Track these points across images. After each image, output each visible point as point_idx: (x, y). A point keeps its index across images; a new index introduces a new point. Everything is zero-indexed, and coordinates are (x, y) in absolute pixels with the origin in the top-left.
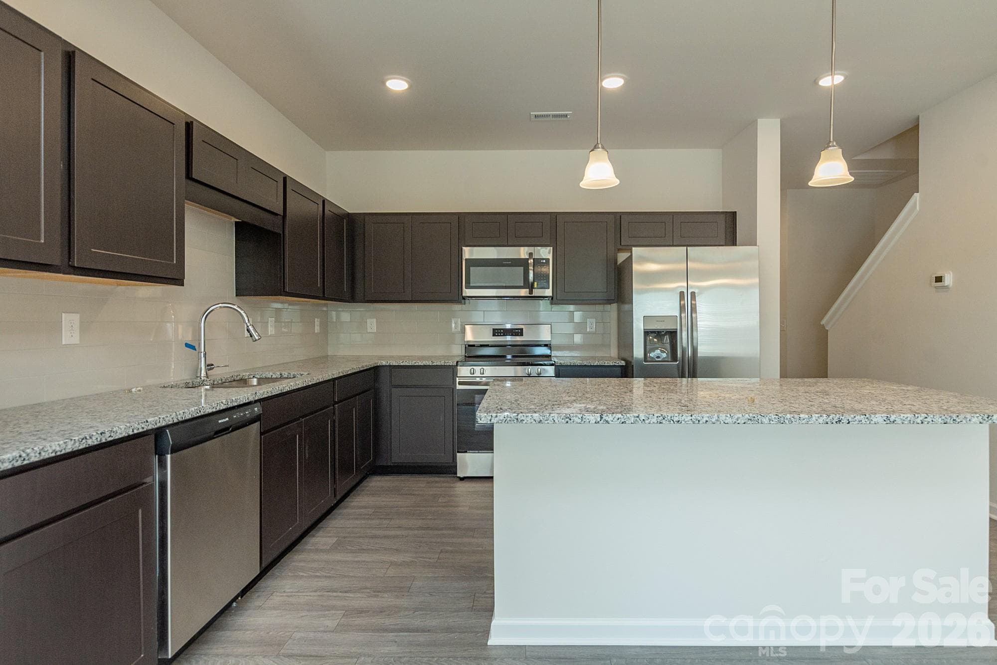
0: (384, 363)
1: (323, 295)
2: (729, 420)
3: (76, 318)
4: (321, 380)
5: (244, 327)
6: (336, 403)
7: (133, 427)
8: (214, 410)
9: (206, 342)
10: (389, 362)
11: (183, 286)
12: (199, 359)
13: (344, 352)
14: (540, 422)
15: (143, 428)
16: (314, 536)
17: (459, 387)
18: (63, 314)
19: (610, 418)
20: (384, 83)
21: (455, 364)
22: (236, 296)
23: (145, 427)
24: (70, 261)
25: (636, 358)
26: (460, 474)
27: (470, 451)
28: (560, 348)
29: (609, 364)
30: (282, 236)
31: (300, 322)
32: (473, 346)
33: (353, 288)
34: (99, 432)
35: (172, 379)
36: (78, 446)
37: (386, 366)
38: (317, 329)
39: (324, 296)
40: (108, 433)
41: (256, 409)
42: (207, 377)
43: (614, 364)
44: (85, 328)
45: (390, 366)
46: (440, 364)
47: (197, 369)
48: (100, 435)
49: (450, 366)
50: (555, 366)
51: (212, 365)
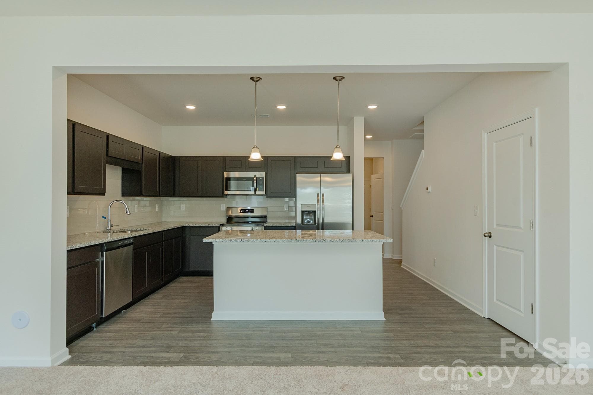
0: (187, 225)
1: (160, 195)
2: (281, 241)
4: (156, 231)
5: (124, 209)
6: (164, 241)
8: (118, 239)
11: (105, 195)
12: (108, 223)
13: (169, 220)
14: (222, 242)
16: (153, 295)
19: (244, 240)
20: (185, 106)
21: (219, 225)
22: (122, 196)
25: (298, 223)
28: (273, 218)
30: (141, 172)
31: (150, 206)
32: (231, 217)
33: (174, 191)
35: (97, 229)
38: (157, 209)
41: (131, 240)
42: (111, 229)
45: (190, 226)
46: (212, 226)
47: (107, 227)
49: (216, 226)
50: (264, 226)
51: (113, 225)
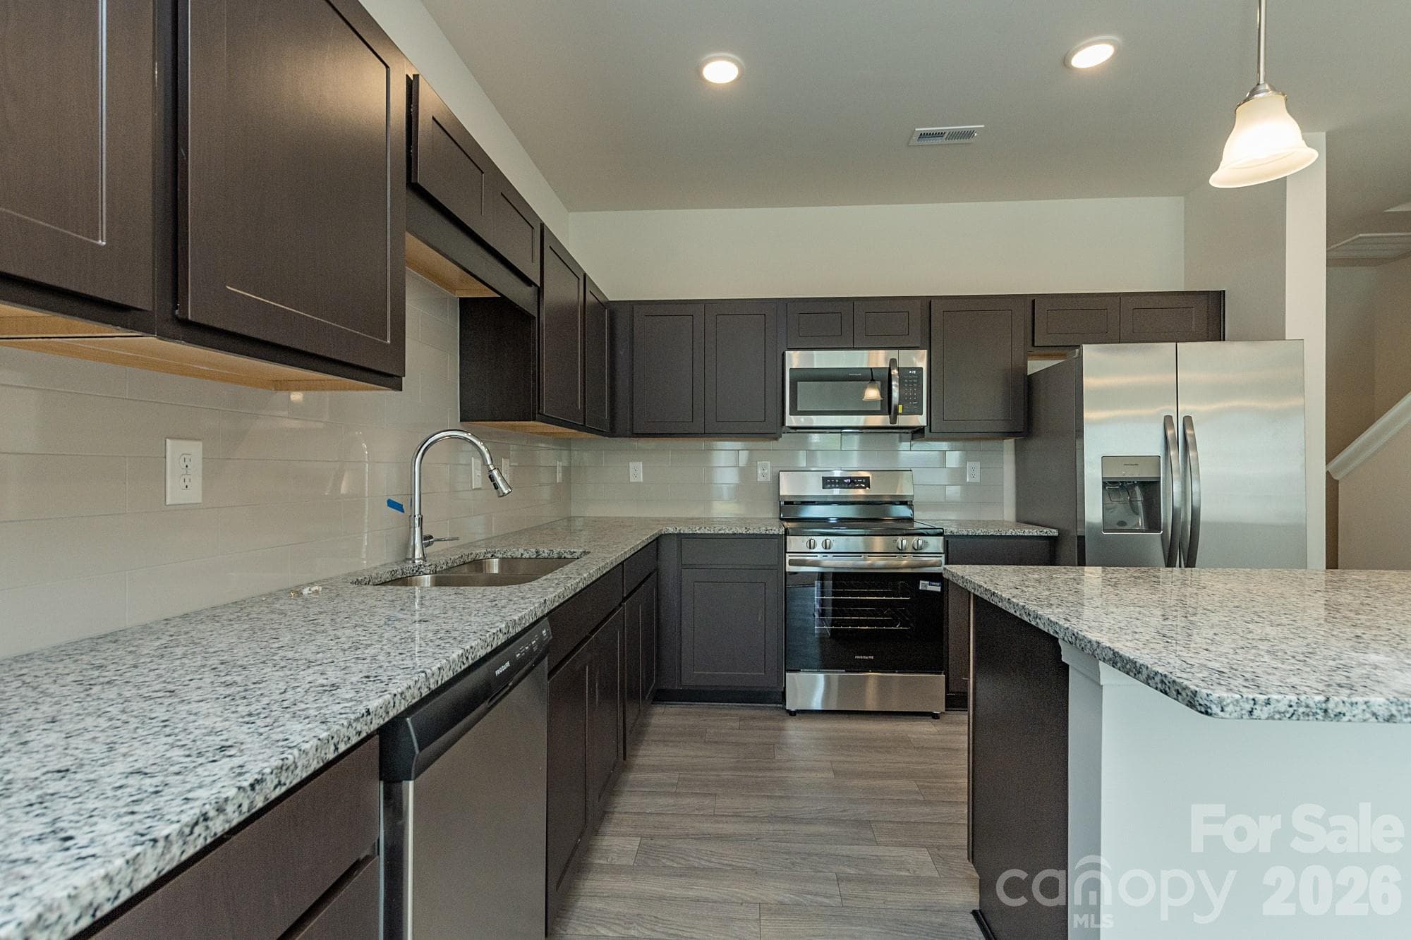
0: (671, 530)
1: (583, 423)
3: (195, 449)
6: (625, 600)
7: (335, 740)
8: (489, 649)
9: (422, 496)
10: (678, 529)
11: (401, 390)
12: (410, 528)
15: (359, 733)
17: (790, 568)
18: (168, 440)
20: (699, 69)
21: (776, 532)
22: (461, 421)
23: (365, 728)
24: (177, 308)
25: (1089, 523)
26: (790, 705)
27: (805, 670)
28: (929, 506)
29: (1031, 534)
30: (537, 320)
32: (791, 503)
34: (246, 784)
36: (178, 853)
37: (673, 534)
39: (584, 425)
40: (273, 776)
41: (544, 630)
42: (425, 560)
43: (1039, 534)
44: (212, 470)
45: (679, 535)
46: (758, 533)
47: (407, 546)
48: (249, 792)
49: (774, 534)
50: (944, 536)
51: (431, 537)
